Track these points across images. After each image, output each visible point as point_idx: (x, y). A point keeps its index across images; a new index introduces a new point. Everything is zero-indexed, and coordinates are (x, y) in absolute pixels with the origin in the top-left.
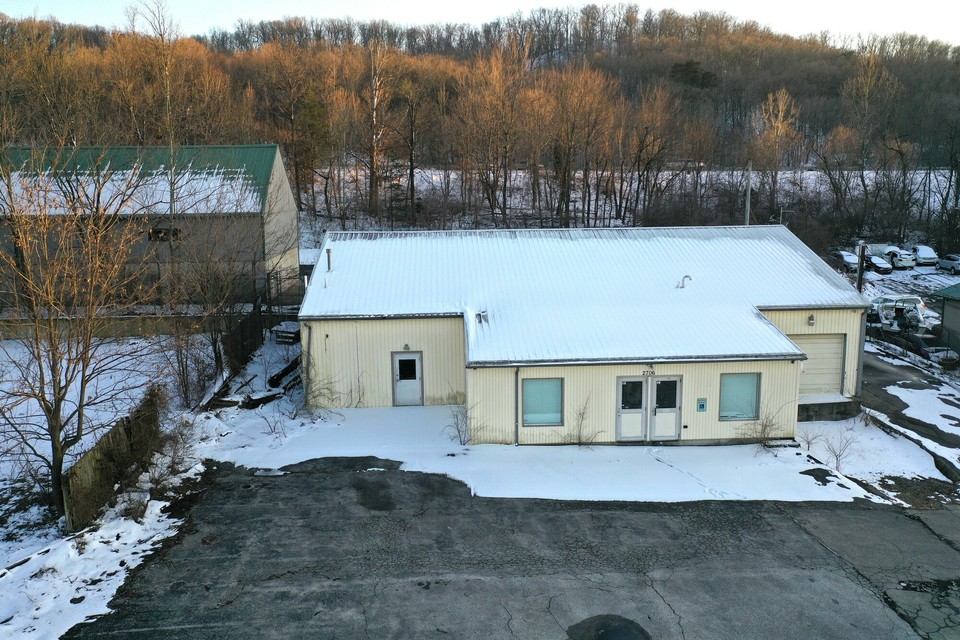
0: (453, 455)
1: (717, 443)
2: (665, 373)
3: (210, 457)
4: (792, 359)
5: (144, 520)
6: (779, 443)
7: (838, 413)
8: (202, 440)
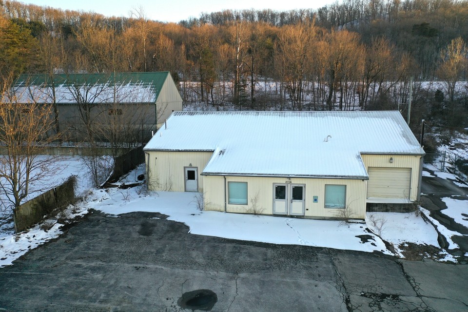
0: (194, 215)
1: (324, 219)
2: (297, 182)
3: (93, 208)
4: (363, 179)
5: (49, 231)
6: (354, 221)
7: (404, 209)
8: (94, 200)
